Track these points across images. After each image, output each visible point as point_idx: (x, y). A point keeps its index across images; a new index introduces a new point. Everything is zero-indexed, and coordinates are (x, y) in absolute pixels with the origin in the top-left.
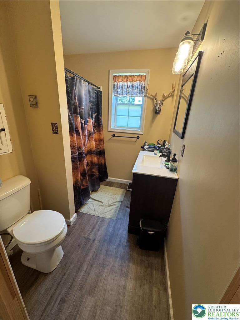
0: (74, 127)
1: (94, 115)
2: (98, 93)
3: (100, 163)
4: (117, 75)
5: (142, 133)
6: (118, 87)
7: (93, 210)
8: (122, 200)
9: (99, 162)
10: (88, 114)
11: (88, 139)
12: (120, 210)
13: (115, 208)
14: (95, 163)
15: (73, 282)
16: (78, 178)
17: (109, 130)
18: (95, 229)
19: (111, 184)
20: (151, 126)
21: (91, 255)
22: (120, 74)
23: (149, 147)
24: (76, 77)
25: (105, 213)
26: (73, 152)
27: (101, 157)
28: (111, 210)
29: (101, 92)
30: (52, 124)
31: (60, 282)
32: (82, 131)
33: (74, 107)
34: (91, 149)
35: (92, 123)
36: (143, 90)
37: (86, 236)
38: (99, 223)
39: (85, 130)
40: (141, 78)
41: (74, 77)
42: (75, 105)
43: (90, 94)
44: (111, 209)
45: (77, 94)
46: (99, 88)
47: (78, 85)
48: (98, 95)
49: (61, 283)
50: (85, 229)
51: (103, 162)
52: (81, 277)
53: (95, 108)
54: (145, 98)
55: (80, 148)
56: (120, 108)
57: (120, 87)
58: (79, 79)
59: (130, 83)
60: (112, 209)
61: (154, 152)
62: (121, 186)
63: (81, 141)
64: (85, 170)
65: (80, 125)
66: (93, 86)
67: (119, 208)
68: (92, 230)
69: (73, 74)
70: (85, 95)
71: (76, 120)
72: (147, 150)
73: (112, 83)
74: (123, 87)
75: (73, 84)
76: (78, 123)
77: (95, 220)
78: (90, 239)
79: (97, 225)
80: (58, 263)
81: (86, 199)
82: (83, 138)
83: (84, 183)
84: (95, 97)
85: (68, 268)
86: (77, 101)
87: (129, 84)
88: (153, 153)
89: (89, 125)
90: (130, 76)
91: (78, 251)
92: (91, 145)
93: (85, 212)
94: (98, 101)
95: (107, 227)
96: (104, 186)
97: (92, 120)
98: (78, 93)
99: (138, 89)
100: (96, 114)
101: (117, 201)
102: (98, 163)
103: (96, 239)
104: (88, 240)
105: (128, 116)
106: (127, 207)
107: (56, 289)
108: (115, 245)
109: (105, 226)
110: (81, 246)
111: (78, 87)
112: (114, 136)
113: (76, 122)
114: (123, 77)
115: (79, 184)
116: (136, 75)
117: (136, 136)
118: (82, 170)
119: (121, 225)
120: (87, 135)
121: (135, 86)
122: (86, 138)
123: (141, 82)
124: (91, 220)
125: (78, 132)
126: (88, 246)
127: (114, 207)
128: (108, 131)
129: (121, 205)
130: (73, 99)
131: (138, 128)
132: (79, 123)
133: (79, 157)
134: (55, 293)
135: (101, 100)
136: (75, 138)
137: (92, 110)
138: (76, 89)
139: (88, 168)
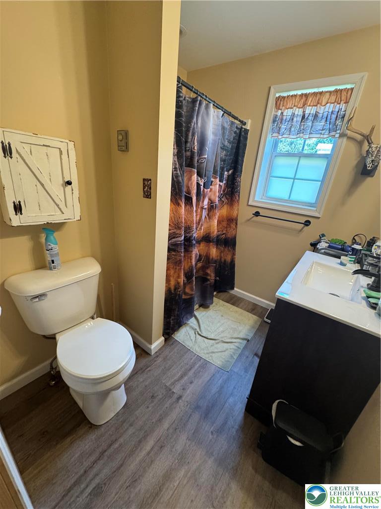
0: (185, 189)
1: (226, 173)
2: (240, 133)
3: (223, 260)
4: (285, 94)
5: (317, 215)
6: (282, 119)
7: (194, 340)
8: (249, 338)
9: (221, 257)
10: (214, 169)
11: (208, 215)
12: (240, 355)
13: (233, 349)
14: (212, 259)
15: (124, 462)
16: (179, 280)
17: (250, 203)
18: (186, 378)
19: (235, 301)
20: (343, 203)
21: (166, 424)
22: (292, 93)
23: (330, 247)
24: (199, 98)
25: (213, 352)
26: (177, 234)
27: (226, 249)
28: (224, 351)
29: (247, 131)
30: (144, 180)
31: (105, 451)
32: (197, 199)
33: (189, 154)
34: (209, 233)
35: (218, 186)
36: (339, 122)
37: (168, 384)
38: (196, 367)
39: (204, 198)
40: (339, 96)
41: (197, 97)
42: (191, 151)
43: (223, 134)
44: (224, 349)
45: (198, 130)
46: (245, 124)
47: (202, 115)
48: (240, 137)
49: (106, 453)
50: (171, 370)
51: (229, 258)
52: (138, 459)
53: (231, 161)
54: (341, 140)
55: (189, 228)
56: (280, 161)
57: (286, 120)
58: (204, 103)
59: (310, 110)
60: (227, 349)
61: (340, 258)
62: (254, 309)
63: (193, 217)
64: (192, 267)
65: (195, 187)
66: (233, 120)
67: (240, 351)
68: (182, 377)
69: (197, 94)
70: (215, 134)
71: (190, 179)
72: (323, 251)
73: (271, 112)
74: (293, 119)
75: (193, 110)
76: (191, 184)
77: (191, 359)
78: (173, 392)
79: (193, 371)
80: (113, 415)
81: (187, 318)
82: (196, 211)
83: (187, 290)
84: (232, 140)
85: (125, 432)
86: (196, 144)
87: (307, 112)
88: (338, 261)
89: (213, 190)
90: (315, 94)
91: (148, 407)
92: (210, 226)
93: (180, 340)
94: (238, 148)
95: (208, 381)
96: (221, 302)
97: (221, 181)
98: (200, 130)
99: (326, 121)
100: (230, 172)
101: (239, 336)
102: (219, 258)
103: (183, 399)
104: (169, 392)
105: (294, 179)
106: (256, 355)
107: (95, 462)
108: (215, 425)
109: (206, 377)
110: (156, 401)
111: (203, 117)
112: (257, 214)
113: (190, 183)
114: (298, 97)
115: (180, 291)
116: (327, 92)
117: (303, 220)
118: (187, 268)
119: (234, 388)
120: (206, 207)
121: (320, 115)
122: (205, 213)
123: (338, 105)
124: (185, 356)
125: (189, 200)
126: (166, 406)
127: (232, 346)
128: (248, 205)
129: (245, 347)
130: (190, 140)
131: (311, 203)
132: (193, 184)
133: (185, 245)
134: (91, 467)
135: (245, 145)
136: (183, 209)
137: (224, 164)
138: (197, 121)
139: (199, 265)
